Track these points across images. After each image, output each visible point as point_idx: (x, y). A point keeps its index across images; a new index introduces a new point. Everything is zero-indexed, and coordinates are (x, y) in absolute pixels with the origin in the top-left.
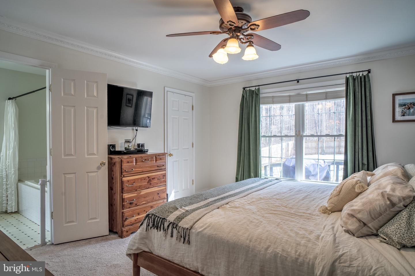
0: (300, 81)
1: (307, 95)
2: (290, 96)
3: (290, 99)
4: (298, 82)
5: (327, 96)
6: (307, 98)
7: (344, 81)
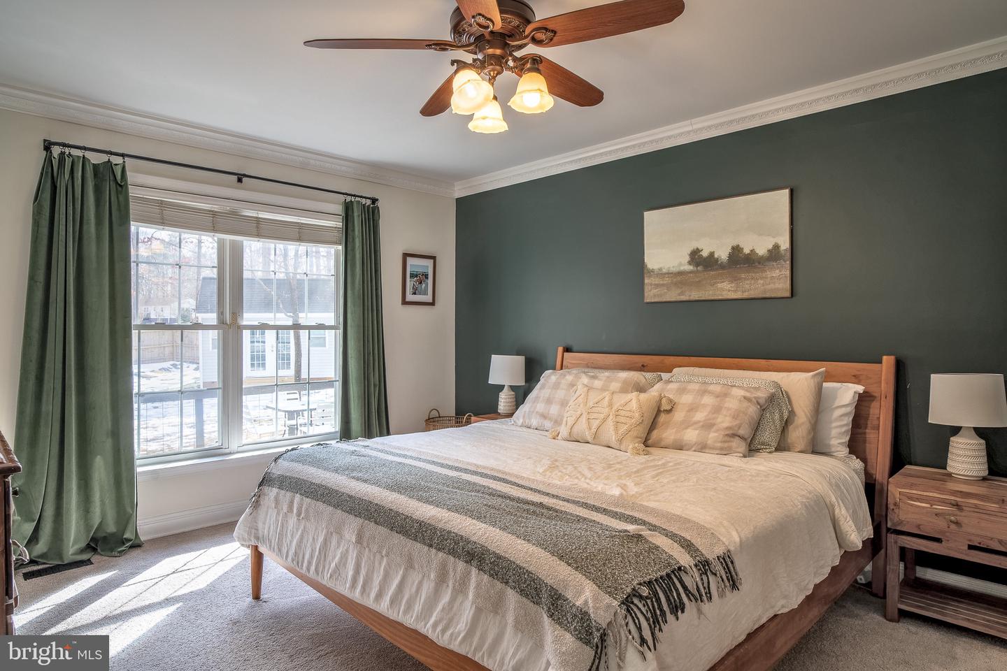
0: (244, 179)
1: (258, 220)
2: (214, 214)
3: (213, 222)
4: (240, 180)
5: (302, 234)
6: (259, 229)
7: (339, 209)
